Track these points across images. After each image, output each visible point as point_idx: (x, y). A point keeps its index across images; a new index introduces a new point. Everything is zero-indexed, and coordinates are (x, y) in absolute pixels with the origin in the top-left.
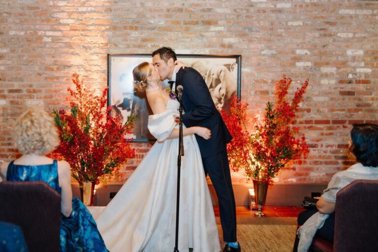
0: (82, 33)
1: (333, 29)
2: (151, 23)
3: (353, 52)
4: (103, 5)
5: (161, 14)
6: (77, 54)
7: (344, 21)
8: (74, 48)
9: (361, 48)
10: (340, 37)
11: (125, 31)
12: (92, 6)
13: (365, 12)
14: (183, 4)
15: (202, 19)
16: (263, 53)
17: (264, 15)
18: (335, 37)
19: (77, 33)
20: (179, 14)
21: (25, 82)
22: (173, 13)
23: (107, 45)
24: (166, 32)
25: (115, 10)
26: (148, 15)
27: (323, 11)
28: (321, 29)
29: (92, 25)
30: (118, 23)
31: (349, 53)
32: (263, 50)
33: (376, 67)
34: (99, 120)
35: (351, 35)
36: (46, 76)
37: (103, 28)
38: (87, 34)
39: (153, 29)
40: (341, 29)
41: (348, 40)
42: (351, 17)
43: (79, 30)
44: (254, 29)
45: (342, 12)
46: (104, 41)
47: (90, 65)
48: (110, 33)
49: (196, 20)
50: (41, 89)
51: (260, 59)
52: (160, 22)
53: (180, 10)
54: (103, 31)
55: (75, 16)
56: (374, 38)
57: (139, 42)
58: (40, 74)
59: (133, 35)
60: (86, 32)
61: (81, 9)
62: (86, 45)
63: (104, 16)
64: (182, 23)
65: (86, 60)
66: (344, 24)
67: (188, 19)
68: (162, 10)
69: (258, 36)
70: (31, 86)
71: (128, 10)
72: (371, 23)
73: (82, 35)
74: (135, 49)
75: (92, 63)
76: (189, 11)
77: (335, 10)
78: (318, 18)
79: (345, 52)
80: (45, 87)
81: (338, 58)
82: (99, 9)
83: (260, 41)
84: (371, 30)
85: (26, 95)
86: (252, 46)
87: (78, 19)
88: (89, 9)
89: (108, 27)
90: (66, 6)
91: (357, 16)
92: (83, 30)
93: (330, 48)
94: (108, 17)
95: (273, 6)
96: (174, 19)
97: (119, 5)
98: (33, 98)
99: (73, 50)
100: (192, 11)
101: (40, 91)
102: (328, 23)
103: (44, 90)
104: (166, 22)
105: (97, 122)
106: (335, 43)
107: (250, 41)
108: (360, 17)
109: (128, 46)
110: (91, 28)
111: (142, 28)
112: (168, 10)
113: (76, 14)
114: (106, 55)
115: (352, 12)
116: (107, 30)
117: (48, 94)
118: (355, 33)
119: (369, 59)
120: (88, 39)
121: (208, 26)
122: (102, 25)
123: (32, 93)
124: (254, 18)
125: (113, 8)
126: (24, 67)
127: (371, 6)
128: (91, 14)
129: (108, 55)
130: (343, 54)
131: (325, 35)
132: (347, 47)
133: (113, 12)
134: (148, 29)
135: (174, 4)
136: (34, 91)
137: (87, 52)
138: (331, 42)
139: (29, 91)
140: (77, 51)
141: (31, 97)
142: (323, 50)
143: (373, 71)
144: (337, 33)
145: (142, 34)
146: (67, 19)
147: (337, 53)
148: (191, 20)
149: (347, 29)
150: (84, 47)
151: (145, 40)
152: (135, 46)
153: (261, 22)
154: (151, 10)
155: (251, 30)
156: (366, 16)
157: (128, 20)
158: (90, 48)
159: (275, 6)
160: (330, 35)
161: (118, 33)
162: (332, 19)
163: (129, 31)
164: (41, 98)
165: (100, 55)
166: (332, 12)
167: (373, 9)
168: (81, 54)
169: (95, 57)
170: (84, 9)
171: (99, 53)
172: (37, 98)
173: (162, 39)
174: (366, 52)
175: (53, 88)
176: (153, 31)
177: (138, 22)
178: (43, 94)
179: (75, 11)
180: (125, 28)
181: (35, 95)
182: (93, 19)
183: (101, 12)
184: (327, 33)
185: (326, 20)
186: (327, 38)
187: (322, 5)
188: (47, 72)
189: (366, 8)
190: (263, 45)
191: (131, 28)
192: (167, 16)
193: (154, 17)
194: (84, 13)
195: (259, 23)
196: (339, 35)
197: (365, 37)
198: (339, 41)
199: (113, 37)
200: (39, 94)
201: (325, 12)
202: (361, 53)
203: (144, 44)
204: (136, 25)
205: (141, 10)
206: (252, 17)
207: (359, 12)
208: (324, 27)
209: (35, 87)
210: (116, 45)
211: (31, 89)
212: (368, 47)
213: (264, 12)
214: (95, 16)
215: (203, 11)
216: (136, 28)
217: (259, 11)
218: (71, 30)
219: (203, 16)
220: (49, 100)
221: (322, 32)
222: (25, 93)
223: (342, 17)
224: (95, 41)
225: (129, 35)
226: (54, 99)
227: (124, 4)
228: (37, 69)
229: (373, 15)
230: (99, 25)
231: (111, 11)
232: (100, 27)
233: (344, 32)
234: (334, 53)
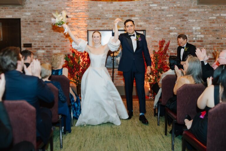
0: (77, 21)
1: (186, 18)
2: (106, 17)
3: (195, 28)
4: (85, 9)
5: (111, 12)
6: (75, 30)
7: (191, 14)
8: (73, 28)
9: (199, 26)
10: (190, 21)
11: (95, 20)
12: (81, 9)
13: (201, 10)
14: (120, 8)
15: (128, 14)
16: (155, 29)
17: (156, 12)
18: (187, 21)
19: (74, 21)
20: (118, 12)
21: (53, 43)
22: (116, 12)
23: (87, 26)
24: (112, 20)
25: (90, 11)
26: (105, 13)
27: (182, 10)
28: (181, 18)
29: (81, 17)
30: (92, 17)
31: (194, 28)
32: (155, 28)
33: (206, 35)
34: (84, 58)
35: (194, 21)
36: (61, 40)
37: (86, 19)
38: (79, 22)
39: (107, 19)
40: (190, 18)
41: (193, 23)
42: (195, 12)
43: (75, 20)
44: (151, 19)
45: (191, 10)
46: (86, 25)
47: (80, 35)
48: (89, 21)
49: (126, 15)
50: (59, 45)
51: (154, 32)
52: (110, 16)
53: (119, 10)
54: (86, 20)
55: (73, 14)
56: (205, 22)
57: (101, 25)
58: (58, 39)
59: (98, 22)
60: (78, 21)
61: (76, 11)
62: (78, 26)
63: (86, 14)
64: (120, 16)
65: (78, 33)
66: (191, 15)
67: (122, 14)
68: (111, 11)
69: (153, 22)
70: (55, 44)
71: (96, 11)
72: (204, 15)
73: (76, 22)
74: (99, 28)
75: (81, 34)
76: (123, 11)
77: (187, 9)
78: (180, 13)
79: (192, 28)
80: (61, 45)
81: (189, 31)
82: (84, 10)
83: (154, 23)
84: (204, 18)
85: (53, 48)
86: (150, 26)
87: (75, 15)
88: (79, 10)
89: (87, 18)
90: (69, 9)
91: (197, 12)
92: (77, 20)
93: (185, 26)
94: (87, 14)
95: (160, 8)
96: (116, 14)
97: (92, 9)
98: (56, 49)
99: (72, 29)
100: (124, 11)
101: (59, 46)
102: (184, 15)
103: (60, 46)
104: (113, 16)
105: (83, 59)
106: (187, 24)
107: (150, 24)
108: (199, 12)
109: (96, 27)
110: (80, 19)
111: (102, 19)
112: (114, 11)
113: (74, 13)
114: (87, 31)
115: (195, 10)
116: (87, 19)
117: (62, 48)
118: (196, 20)
119: (202, 31)
120: (79, 24)
121: (131, 17)
122: (85, 17)
123: (55, 47)
124: (151, 14)
125: (89, 10)
126: (52, 36)
127: (204, 7)
128: (80, 13)
129: (88, 30)
130: (191, 29)
131: (183, 21)
132: (193, 26)
133: (90, 12)
134: (105, 19)
135: (116, 8)
136: (56, 47)
137: (79, 29)
138: (185, 23)
139: (54, 47)
140: (74, 29)
141: (55, 49)
142: (182, 27)
143: (205, 36)
144: (188, 20)
145: (102, 21)
146: (70, 15)
147: (188, 28)
148: (124, 15)
149: (193, 18)
150: (77, 27)
151: (103, 24)
152: (99, 27)
153: (155, 15)
154: (106, 11)
155: (150, 19)
156: (201, 12)
157: (96, 15)
158: (80, 28)
159: (161, 8)
160: (185, 21)
161: (92, 21)
162: (186, 14)
163: (96, 20)
164: (59, 49)
165: (84, 31)
166: (186, 10)
167: (204, 9)
168: (76, 30)
169: (82, 32)
170: (77, 11)
171: (84, 30)
172: (58, 49)
173: (111, 23)
174: (201, 28)
175: (64, 45)
176: (107, 20)
177: (100, 16)
178: (60, 48)
179: (73, 11)
180: (95, 19)
181: (57, 48)
182: (81, 15)
183: (84, 12)
184: (184, 20)
185: (184, 14)
186: (184, 22)
187: (182, 7)
188: (62, 38)
189: (201, 8)
190: (155, 25)
191: (98, 19)
192: (113, 13)
193: (107, 14)
194: (77, 12)
195: (154, 16)
196: (189, 20)
197: (201, 21)
198: (189, 23)
199: (90, 23)
200: (58, 48)
201: (183, 10)
202: (199, 28)
203: (103, 25)
204: (100, 17)
205: (102, 11)
206: (151, 13)
207: (198, 10)
208: (183, 17)
209: (57, 45)
210: (91, 26)
211: (55, 45)
212: (202, 26)
213: (156, 11)
214: (82, 14)
215: (129, 10)
216: (100, 19)
217: (153, 10)
218: (71, 20)
219: (129, 13)
220: (62, 50)
221: (182, 19)
222: (52, 47)
223: (191, 12)
224: (82, 25)
225: (97, 21)
226: (65, 50)
227: (94, 8)
228: (57, 37)
229: (205, 11)
230: (84, 17)
231: (89, 11)
232: (84, 19)
233: (191, 19)
234: (187, 29)
